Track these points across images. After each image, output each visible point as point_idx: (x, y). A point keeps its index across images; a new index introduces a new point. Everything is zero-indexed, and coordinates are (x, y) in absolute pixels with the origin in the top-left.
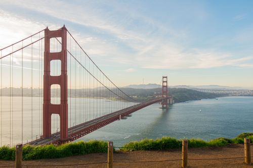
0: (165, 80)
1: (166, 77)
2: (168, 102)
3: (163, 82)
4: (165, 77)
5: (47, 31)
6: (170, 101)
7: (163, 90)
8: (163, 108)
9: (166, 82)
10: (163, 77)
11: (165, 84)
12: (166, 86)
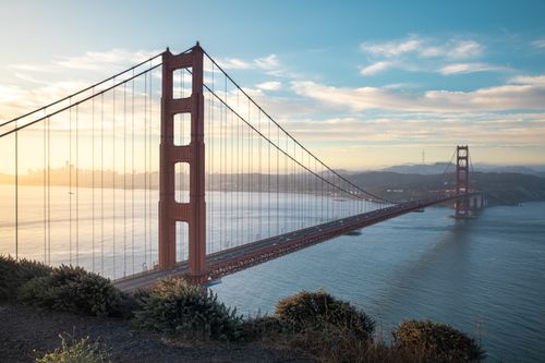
0: (462, 153)
1: (466, 148)
2: (472, 204)
3: (459, 158)
4: (463, 148)
5: (166, 56)
6: (475, 201)
7: (458, 176)
8: (458, 217)
9: (466, 158)
10: (459, 148)
11: (463, 163)
12: (466, 168)
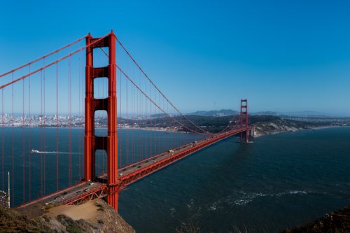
0: (244, 104)
1: (245, 101)
3: (242, 107)
5: (89, 39)
9: (246, 107)
10: (242, 101)
11: (244, 110)
12: (246, 113)
